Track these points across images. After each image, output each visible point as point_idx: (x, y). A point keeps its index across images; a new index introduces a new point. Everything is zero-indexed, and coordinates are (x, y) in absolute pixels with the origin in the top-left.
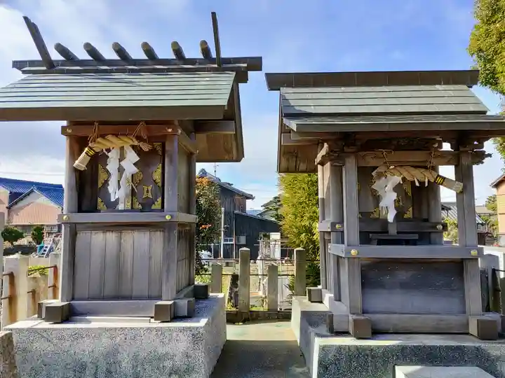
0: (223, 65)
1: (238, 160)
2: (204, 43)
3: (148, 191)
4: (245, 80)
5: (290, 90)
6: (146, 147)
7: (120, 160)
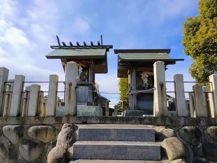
0: (103, 47)
1: (106, 73)
2: (99, 42)
3: (84, 78)
4: (108, 51)
5: (121, 54)
6: (84, 66)
7: (78, 69)
